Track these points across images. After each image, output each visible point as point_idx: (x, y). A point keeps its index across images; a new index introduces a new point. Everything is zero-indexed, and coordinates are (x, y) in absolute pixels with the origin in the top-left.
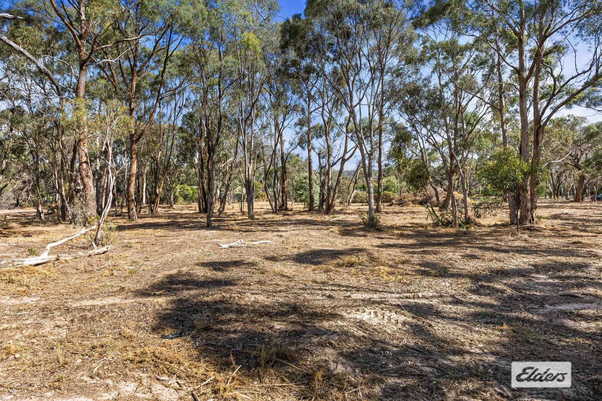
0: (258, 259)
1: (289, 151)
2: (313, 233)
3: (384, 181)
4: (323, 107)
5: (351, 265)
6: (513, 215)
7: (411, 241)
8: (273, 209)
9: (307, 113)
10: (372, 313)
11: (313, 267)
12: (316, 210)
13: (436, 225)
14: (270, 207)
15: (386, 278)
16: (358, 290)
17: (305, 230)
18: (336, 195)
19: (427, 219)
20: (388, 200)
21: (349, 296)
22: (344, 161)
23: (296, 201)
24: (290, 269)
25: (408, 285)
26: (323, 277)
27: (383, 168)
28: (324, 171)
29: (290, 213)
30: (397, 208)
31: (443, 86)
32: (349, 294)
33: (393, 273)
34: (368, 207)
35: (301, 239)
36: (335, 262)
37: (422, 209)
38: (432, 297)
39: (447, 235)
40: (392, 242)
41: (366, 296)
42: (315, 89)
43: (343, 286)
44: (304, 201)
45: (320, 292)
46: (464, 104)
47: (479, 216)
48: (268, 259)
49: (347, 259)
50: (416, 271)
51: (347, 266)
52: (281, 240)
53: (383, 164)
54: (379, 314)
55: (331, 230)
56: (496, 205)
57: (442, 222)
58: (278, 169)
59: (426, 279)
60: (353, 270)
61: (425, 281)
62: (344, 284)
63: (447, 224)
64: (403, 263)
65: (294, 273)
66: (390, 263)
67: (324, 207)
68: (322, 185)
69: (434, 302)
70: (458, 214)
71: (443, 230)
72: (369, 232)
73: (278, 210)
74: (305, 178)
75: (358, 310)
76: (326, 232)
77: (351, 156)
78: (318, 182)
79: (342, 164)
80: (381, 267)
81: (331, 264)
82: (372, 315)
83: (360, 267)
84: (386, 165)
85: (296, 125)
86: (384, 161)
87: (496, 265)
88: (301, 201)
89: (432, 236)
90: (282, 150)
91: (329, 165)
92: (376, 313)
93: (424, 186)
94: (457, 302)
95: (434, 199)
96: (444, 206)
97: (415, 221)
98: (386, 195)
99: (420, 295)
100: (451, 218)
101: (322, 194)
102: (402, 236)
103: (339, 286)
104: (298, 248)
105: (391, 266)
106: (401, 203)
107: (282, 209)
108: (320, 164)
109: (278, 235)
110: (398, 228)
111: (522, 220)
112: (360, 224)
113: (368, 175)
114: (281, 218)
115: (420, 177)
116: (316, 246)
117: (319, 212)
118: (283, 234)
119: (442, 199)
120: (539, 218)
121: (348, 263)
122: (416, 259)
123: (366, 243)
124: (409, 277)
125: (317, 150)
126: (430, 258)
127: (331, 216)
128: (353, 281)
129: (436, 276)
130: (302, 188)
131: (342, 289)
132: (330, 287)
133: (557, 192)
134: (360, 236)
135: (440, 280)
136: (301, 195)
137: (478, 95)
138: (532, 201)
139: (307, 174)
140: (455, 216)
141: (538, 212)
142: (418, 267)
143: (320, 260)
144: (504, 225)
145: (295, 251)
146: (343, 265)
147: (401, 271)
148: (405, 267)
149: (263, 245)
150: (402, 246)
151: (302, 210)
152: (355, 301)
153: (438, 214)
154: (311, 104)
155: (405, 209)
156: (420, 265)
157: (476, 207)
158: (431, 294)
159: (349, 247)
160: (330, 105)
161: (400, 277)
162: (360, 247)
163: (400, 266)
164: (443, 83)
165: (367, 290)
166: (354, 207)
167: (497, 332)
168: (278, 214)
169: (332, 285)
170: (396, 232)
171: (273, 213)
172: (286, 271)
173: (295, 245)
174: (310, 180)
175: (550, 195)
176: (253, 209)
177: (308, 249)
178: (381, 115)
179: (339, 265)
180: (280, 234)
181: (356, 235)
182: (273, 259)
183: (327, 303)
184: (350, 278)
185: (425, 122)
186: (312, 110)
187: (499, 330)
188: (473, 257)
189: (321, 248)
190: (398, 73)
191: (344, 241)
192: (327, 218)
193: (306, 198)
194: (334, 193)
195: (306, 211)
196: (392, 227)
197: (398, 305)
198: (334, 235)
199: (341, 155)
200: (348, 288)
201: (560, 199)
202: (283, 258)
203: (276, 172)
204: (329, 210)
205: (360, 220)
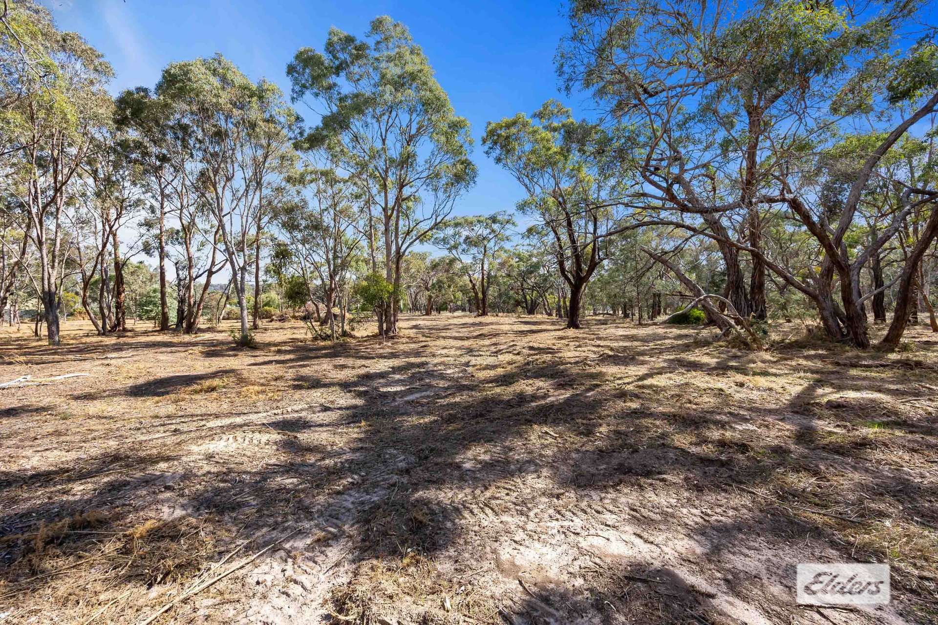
0: (58, 401)
1: (128, 255)
2: (162, 357)
3: (263, 297)
4: (181, 210)
5: (213, 389)
6: (380, 327)
7: (288, 357)
8: (98, 330)
9: (158, 212)
10: (231, 439)
11: (157, 398)
12: (172, 329)
13: (315, 339)
14: (94, 328)
15: (254, 397)
16: (217, 416)
17: (150, 353)
18: (200, 312)
19: (306, 334)
20: (269, 316)
21: (204, 426)
22: (211, 273)
23: (141, 319)
24: (118, 406)
25: (279, 401)
26: (171, 409)
27: (261, 283)
28: (184, 285)
29: (129, 334)
30: (277, 324)
31: (323, 211)
32: (203, 423)
33: (263, 392)
34: (240, 324)
35: (141, 366)
36: (190, 389)
37: (301, 324)
38: (302, 410)
39: (325, 348)
40: (267, 359)
41: (227, 421)
42: (170, 187)
43: (197, 416)
44: (154, 318)
45: (162, 429)
46: (342, 229)
47: (353, 329)
48: (77, 398)
49: (207, 383)
50: (289, 386)
51: (206, 392)
52: (108, 369)
53: (260, 279)
54: (238, 438)
55: (190, 352)
56: (367, 319)
57: (320, 335)
58: (110, 279)
59: (299, 392)
60: (215, 394)
61: (297, 395)
62: (199, 413)
63: (327, 337)
64: (276, 379)
65: (123, 411)
66: (262, 381)
67: (184, 325)
68: (182, 301)
69: (303, 414)
70: (335, 328)
71: (322, 344)
72: (242, 350)
73: (110, 331)
74: (155, 291)
75: (213, 439)
76: (183, 354)
77: (220, 269)
78: (175, 295)
79: (209, 276)
80: (251, 387)
81: (184, 393)
82: (231, 440)
83: (224, 390)
84: (264, 281)
85: (140, 225)
86: (262, 277)
87: (362, 371)
88: (149, 319)
89: (311, 350)
90: (115, 254)
91: (191, 277)
92: (235, 438)
93: (303, 302)
94: (326, 409)
95: (316, 315)
96: (323, 322)
97: (294, 336)
98: (266, 311)
99: (289, 409)
100: (329, 332)
101: (180, 311)
102: (279, 352)
103: (192, 416)
104: (135, 378)
105: (262, 385)
106: (282, 319)
107: (118, 328)
108: (178, 275)
109: (103, 364)
110: (275, 345)
111: (387, 332)
112: (230, 343)
113: (240, 291)
114: (113, 342)
115: (298, 293)
116: (162, 373)
117: (176, 331)
118: (112, 362)
119: (323, 315)
120: (400, 329)
121: (209, 388)
122: (291, 374)
123: (237, 362)
124: (280, 393)
125: (173, 259)
126: (305, 371)
127: (193, 336)
128: (213, 408)
129: (308, 388)
130: (150, 303)
131: (195, 419)
132: (178, 420)
133: (415, 307)
134: (229, 356)
135: (313, 391)
136: (147, 312)
137: (354, 224)
138: (395, 316)
139: (157, 286)
140: (332, 330)
141: (400, 324)
142: (292, 382)
143: (169, 389)
144: (375, 336)
145: (130, 383)
146: (201, 391)
147: (272, 388)
148: (279, 383)
149: (70, 380)
150: (278, 362)
151: (150, 329)
152: (211, 429)
153: (317, 328)
154: (166, 204)
155: (287, 325)
156: (295, 380)
157: (352, 321)
158: (300, 407)
159: (213, 369)
160: (192, 209)
161: (270, 395)
162: (228, 368)
163: (273, 383)
164: (323, 207)
165: (230, 414)
166: (224, 325)
167: (356, 430)
168: (107, 336)
169: (182, 416)
170: (273, 349)
171: (99, 335)
172: (110, 409)
173: (130, 375)
174: (163, 294)
175: (410, 310)
176: (58, 331)
177: (151, 378)
178: (259, 228)
179: (196, 392)
180: (106, 362)
181: (223, 356)
182: (89, 397)
183: (170, 440)
184: (209, 405)
185: (304, 241)
186: (166, 210)
187: (358, 427)
188: (343, 367)
189: (172, 375)
190: (279, 190)
191: (207, 364)
192: (187, 338)
193: (157, 314)
194: (199, 309)
195: (155, 331)
196: (269, 344)
197: (264, 424)
198: (194, 357)
199: (208, 267)
200: (205, 416)
201: (417, 313)
202: (107, 393)
203: (104, 282)
204: (190, 329)
205: (231, 339)
